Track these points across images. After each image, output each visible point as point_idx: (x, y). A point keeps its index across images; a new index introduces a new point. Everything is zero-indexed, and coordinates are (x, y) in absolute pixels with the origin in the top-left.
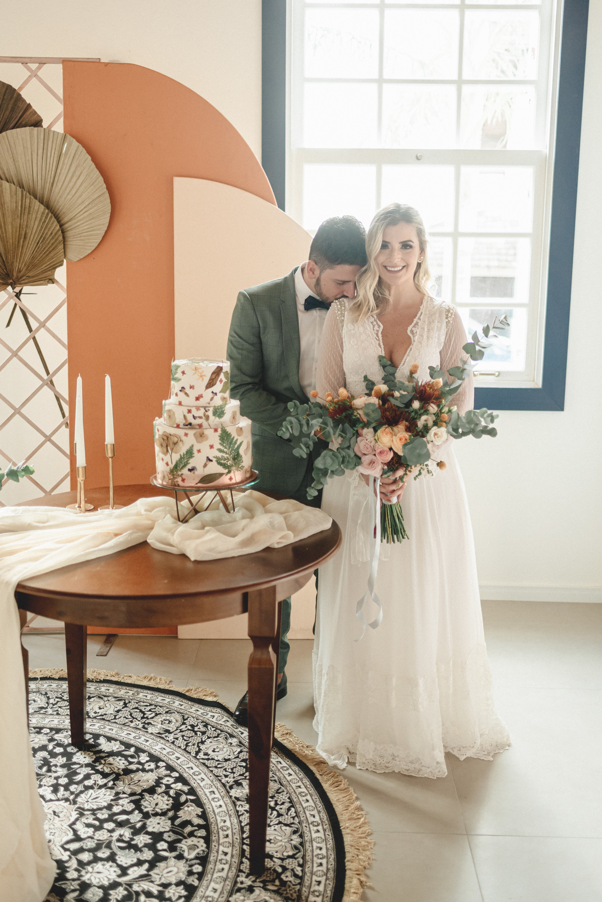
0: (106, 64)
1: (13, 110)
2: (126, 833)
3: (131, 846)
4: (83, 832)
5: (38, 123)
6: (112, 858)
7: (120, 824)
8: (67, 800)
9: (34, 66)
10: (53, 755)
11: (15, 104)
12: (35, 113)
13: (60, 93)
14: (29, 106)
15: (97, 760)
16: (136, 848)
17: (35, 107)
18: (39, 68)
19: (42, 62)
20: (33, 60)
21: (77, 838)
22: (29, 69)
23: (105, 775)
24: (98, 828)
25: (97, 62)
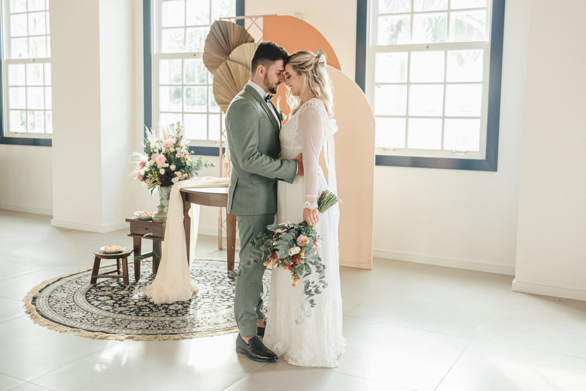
0: (278, 17)
1: (244, 36)
2: (223, 295)
3: (222, 297)
4: (210, 293)
5: (253, 41)
6: (213, 298)
7: (224, 293)
8: (213, 287)
9: (254, 19)
10: (219, 278)
11: (245, 35)
12: (252, 37)
13: (262, 28)
14: (249, 35)
15: (232, 281)
16: (224, 298)
17: (251, 35)
18: (255, 20)
19: (256, 17)
20: (254, 17)
21: (208, 293)
22: (252, 20)
23: (230, 284)
24: (215, 293)
25: (275, 16)
